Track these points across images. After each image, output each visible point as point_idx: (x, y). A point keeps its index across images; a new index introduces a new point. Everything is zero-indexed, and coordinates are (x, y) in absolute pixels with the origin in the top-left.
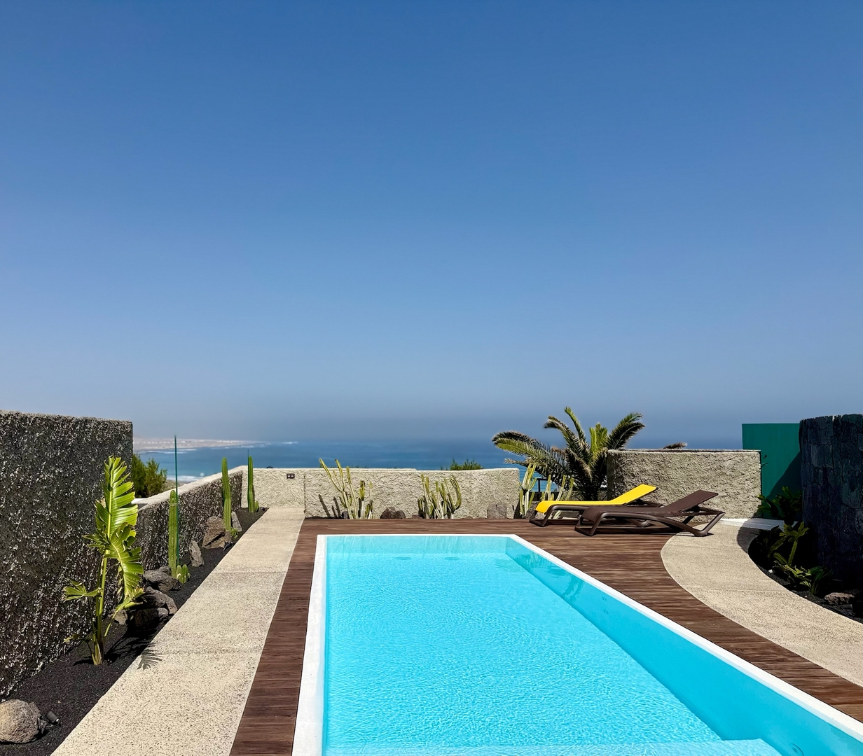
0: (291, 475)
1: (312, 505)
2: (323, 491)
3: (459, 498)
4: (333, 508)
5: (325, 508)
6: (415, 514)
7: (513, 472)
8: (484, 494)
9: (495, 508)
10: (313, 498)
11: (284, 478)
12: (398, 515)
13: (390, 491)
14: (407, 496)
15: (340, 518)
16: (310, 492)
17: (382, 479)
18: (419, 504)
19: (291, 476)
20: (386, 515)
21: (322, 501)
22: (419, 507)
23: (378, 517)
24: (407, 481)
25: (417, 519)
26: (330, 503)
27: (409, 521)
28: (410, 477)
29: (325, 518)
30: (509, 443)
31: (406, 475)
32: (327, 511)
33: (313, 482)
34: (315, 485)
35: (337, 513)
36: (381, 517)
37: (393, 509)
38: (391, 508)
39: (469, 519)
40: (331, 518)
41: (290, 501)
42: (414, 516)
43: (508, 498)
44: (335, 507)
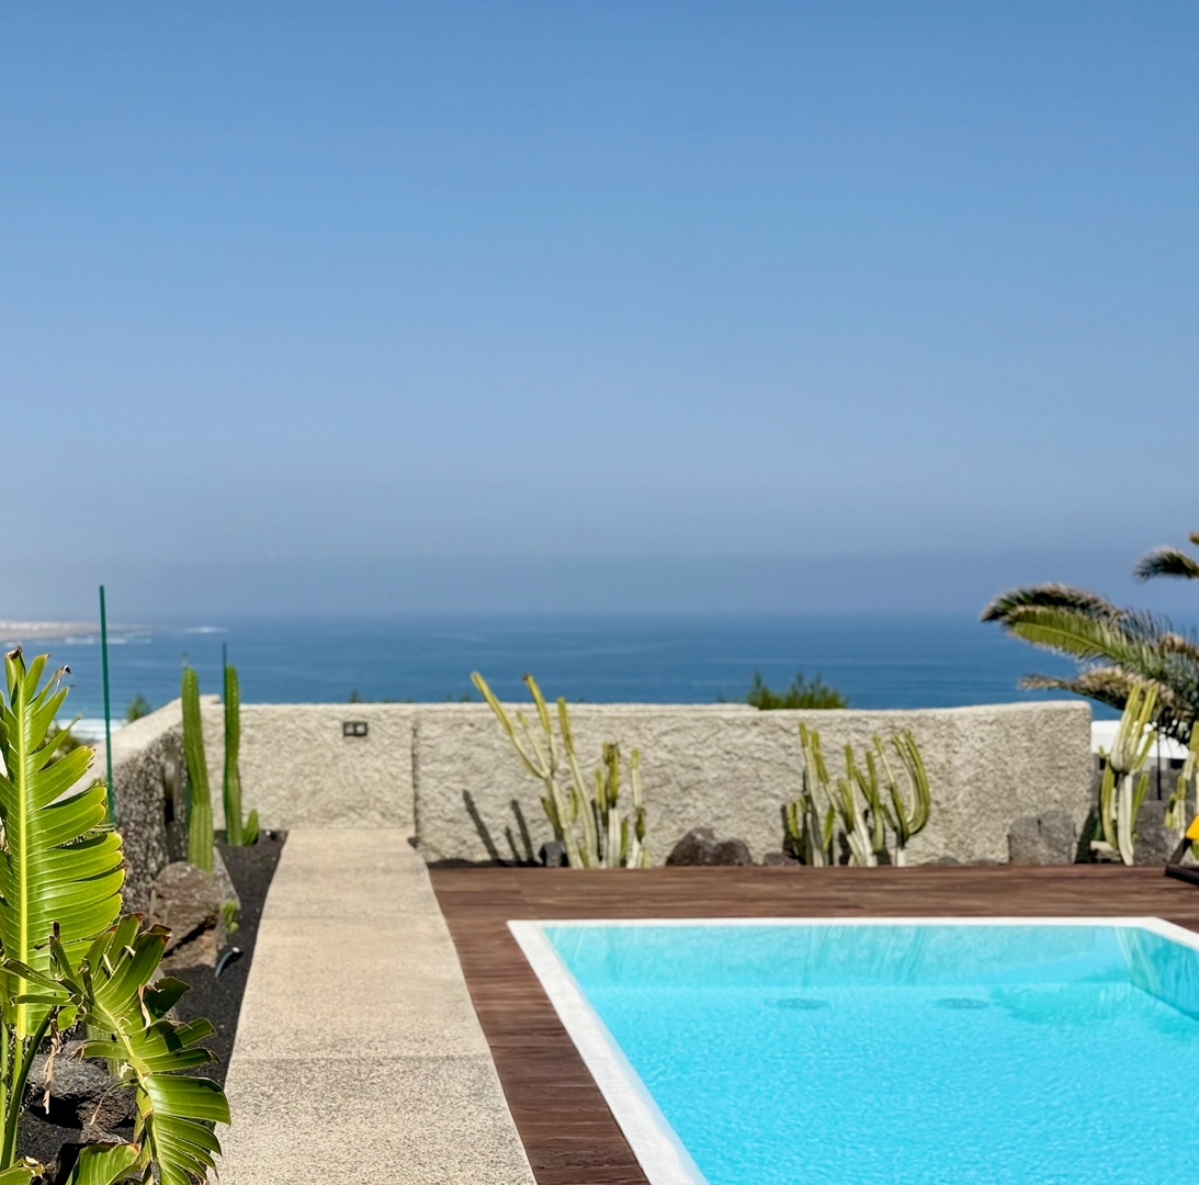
0: (355, 725)
1: (439, 823)
2: (475, 779)
3: (923, 798)
4: (508, 833)
5: (482, 831)
6: (772, 850)
7: (1072, 716)
8: (990, 785)
9: (1033, 831)
10: (441, 800)
11: (332, 735)
12: (729, 853)
13: (692, 776)
14: (745, 792)
15: (531, 863)
16: (432, 782)
17: (665, 740)
18: (785, 819)
19: (355, 731)
20: (688, 854)
21: (472, 810)
22: (786, 827)
23: (661, 863)
24: (746, 746)
25: (781, 867)
26: (499, 819)
27: (764, 874)
28: (755, 730)
29: (483, 865)
30: (1048, 620)
31: (743, 725)
32: (488, 842)
33: (445, 750)
34: (449, 759)
35: (521, 847)
36: (671, 861)
37: (709, 833)
38: (701, 830)
39: (945, 865)
40: (502, 864)
41: (354, 809)
42: (771, 857)
43: (1058, 796)
44: (516, 830)
